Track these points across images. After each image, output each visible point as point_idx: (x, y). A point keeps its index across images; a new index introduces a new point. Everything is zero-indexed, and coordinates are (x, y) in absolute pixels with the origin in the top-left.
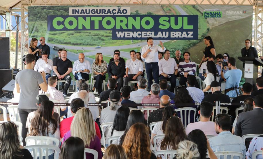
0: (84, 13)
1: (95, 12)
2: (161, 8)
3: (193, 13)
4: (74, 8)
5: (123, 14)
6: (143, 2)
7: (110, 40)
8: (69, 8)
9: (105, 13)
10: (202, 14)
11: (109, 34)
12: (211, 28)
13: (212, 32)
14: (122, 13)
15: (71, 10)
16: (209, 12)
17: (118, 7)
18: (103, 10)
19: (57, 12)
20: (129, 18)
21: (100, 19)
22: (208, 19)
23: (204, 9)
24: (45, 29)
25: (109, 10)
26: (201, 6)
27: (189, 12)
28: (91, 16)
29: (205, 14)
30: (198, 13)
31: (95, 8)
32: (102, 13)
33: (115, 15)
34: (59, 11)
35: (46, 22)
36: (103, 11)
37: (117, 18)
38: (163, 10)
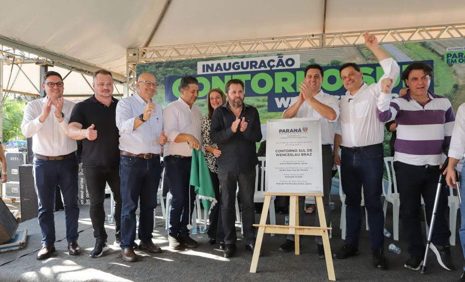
0: (222, 70)
1: (239, 67)
2: (358, 51)
3: (421, 58)
4: (206, 63)
5: (287, 67)
6: (323, 44)
7: (264, 113)
8: (198, 63)
9: (256, 68)
10: (443, 57)
11: (263, 102)
12: (461, 83)
13: (463, 92)
14: (285, 66)
15: (200, 65)
16: (457, 52)
17: (278, 55)
18: (252, 62)
19: (178, 70)
20: (298, 73)
21: (248, 77)
22: (455, 66)
23: (446, 48)
24: (161, 98)
25: (263, 62)
26: (441, 43)
27: (414, 55)
28: (232, 74)
29: (448, 57)
30: (433, 57)
31: (240, 60)
32: (251, 68)
33: (273, 69)
34: (182, 69)
35: (163, 88)
36: (253, 64)
37: (276, 74)
38: (360, 54)
